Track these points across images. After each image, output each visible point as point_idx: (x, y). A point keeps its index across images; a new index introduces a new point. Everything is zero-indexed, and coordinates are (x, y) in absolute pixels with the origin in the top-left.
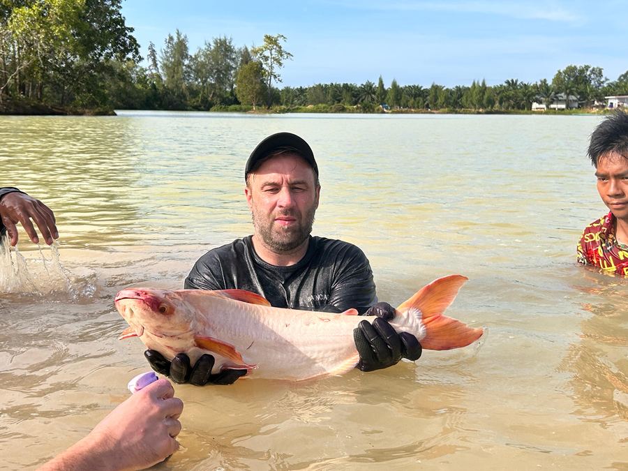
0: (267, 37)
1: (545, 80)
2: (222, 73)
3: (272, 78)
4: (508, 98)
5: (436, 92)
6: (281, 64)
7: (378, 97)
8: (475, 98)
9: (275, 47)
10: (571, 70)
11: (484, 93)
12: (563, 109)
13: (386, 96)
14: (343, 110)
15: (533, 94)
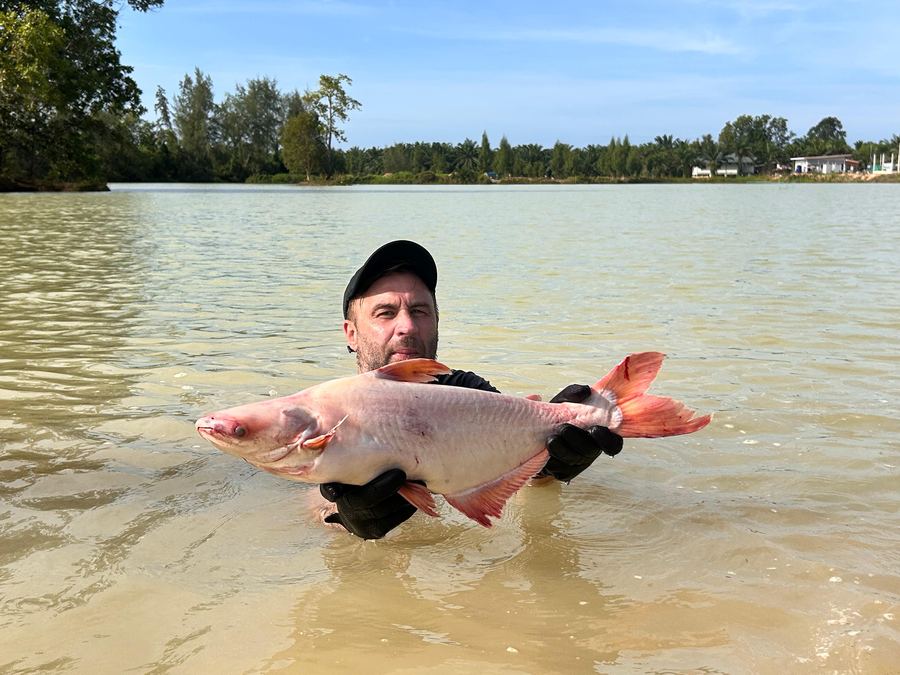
0: (323, 78)
1: (709, 136)
2: (262, 129)
3: (333, 135)
4: (660, 162)
5: (561, 154)
6: (344, 117)
7: (481, 161)
8: (615, 161)
9: (335, 92)
10: (744, 121)
11: (627, 155)
12: (734, 176)
13: (492, 159)
14: (433, 180)
15: (694, 156)
